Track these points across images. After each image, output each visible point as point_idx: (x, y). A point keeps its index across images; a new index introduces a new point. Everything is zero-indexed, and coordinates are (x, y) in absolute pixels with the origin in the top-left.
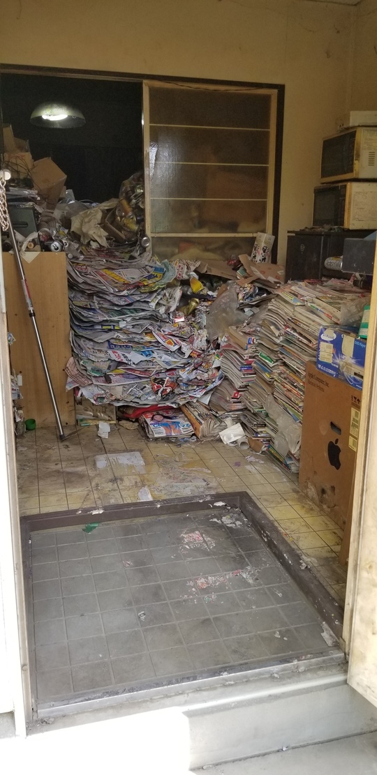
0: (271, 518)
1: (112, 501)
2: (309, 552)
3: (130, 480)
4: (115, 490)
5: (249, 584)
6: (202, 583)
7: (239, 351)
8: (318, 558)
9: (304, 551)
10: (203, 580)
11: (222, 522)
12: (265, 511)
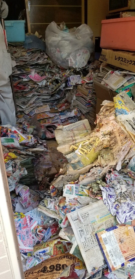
7: (85, 96)
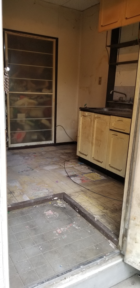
0: (77, 202)
1: (13, 202)
2: (95, 213)
3: (17, 192)
4: (12, 197)
5: (77, 229)
6: (59, 231)
8: (100, 215)
9: (93, 213)
10: (59, 230)
11: (58, 205)
12: (74, 200)
